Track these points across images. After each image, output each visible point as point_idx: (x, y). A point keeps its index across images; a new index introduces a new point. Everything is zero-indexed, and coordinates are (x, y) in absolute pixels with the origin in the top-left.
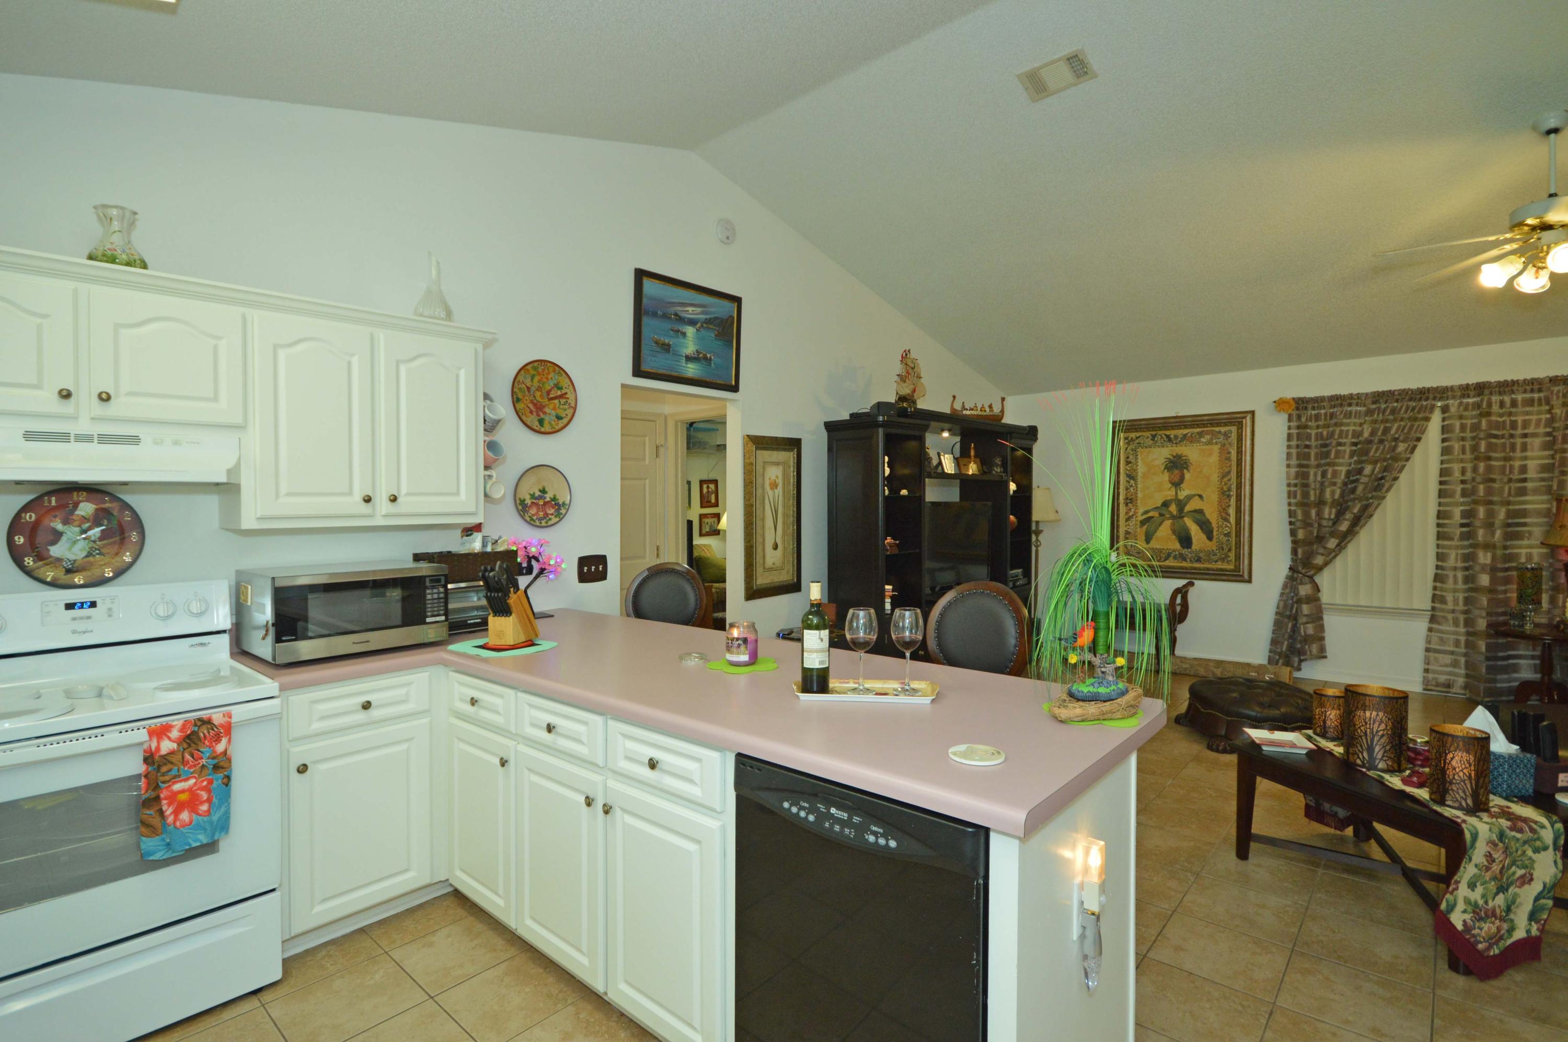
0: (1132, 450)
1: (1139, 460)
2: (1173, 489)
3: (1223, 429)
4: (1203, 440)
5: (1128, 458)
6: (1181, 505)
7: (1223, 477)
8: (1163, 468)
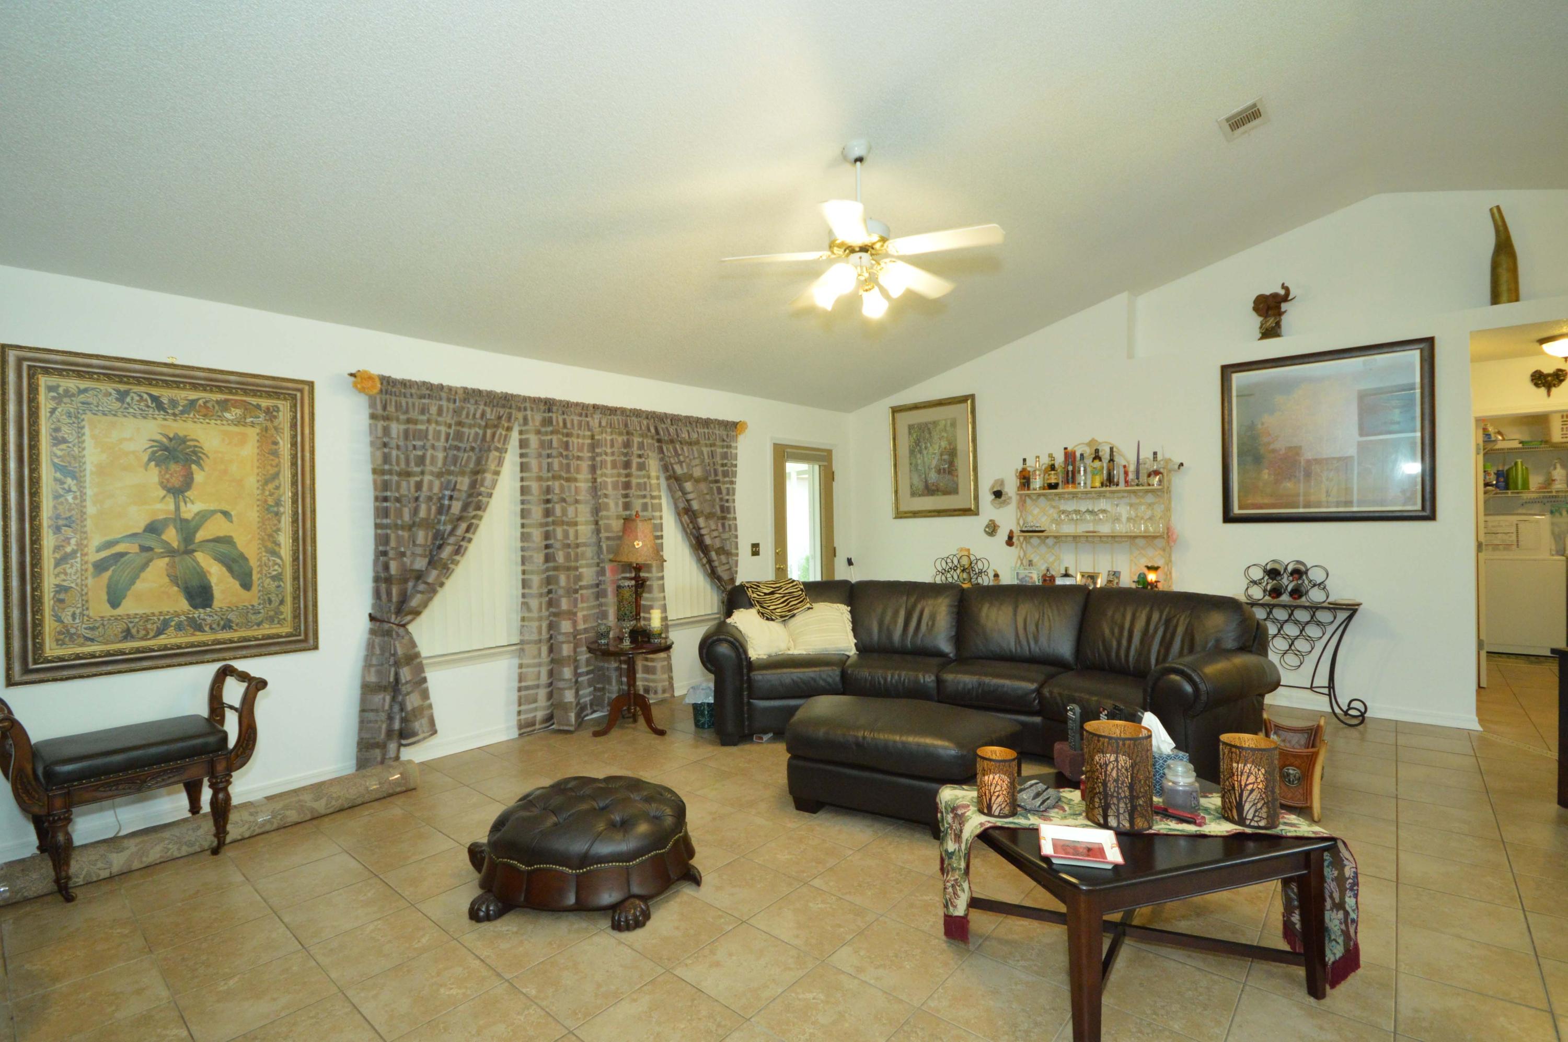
0: (69, 415)
1: (87, 437)
2: (170, 500)
3: (265, 403)
4: (227, 415)
5: (57, 430)
6: (188, 530)
7: (266, 482)
8: (145, 458)
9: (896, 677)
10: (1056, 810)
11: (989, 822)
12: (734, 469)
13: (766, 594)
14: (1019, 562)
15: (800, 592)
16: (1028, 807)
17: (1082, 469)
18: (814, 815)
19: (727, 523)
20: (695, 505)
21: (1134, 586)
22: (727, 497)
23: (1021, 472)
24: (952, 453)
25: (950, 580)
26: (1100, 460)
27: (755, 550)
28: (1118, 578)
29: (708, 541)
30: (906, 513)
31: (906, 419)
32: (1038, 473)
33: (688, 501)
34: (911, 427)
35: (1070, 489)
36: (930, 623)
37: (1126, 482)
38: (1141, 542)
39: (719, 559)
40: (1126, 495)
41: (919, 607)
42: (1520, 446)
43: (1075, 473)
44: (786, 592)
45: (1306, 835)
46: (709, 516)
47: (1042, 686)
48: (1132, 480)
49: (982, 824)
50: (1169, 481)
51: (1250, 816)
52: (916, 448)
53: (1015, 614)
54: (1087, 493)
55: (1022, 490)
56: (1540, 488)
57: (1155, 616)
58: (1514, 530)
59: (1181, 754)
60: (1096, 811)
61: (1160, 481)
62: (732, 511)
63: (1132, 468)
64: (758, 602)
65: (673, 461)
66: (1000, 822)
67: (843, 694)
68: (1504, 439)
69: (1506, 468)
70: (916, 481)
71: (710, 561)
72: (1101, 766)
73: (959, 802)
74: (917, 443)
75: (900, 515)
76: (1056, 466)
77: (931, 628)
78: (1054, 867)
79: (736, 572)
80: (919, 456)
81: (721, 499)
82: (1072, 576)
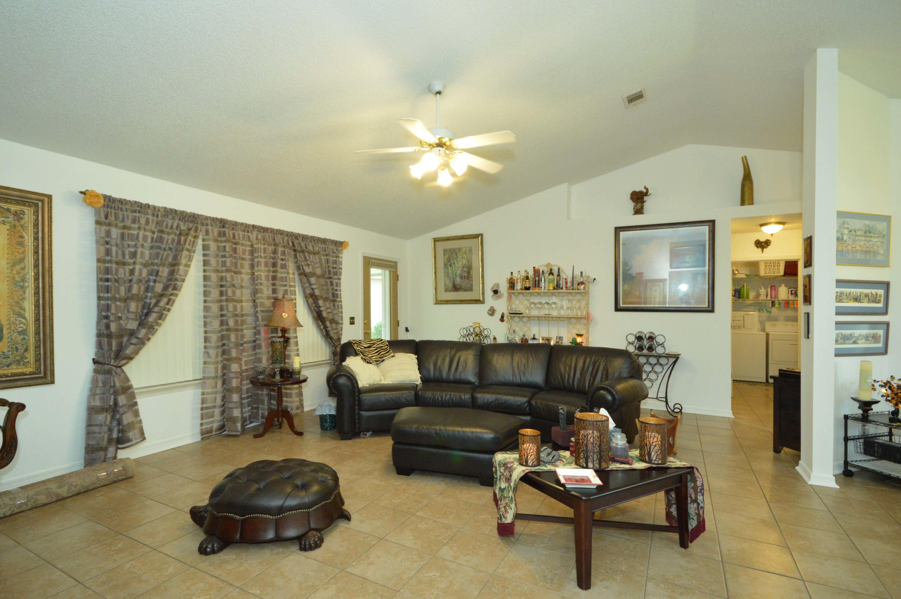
3: (13, 208)
9: (448, 396)
10: (559, 462)
11: (527, 469)
12: (341, 271)
13: (365, 348)
14: (508, 331)
15: (387, 347)
16: (546, 461)
17: (543, 279)
18: (409, 477)
19: (337, 304)
20: (317, 292)
21: (570, 344)
22: (336, 288)
23: (510, 280)
24: (469, 269)
25: (468, 341)
26: (553, 275)
27: (352, 321)
28: (562, 340)
29: (324, 314)
30: (441, 301)
31: (442, 246)
32: (519, 280)
33: (313, 289)
34: (445, 251)
35: (537, 290)
36: (464, 365)
37: (566, 287)
38: (573, 321)
39: (332, 327)
40: (566, 294)
41: (458, 356)
42: (746, 277)
43: (539, 281)
44: (378, 346)
45: (680, 466)
46: (326, 299)
47: (531, 399)
48: (570, 287)
49: (523, 471)
50: (589, 288)
51: (654, 459)
52: (448, 263)
53: (512, 360)
54: (545, 293)
55: (510, 290)
56: (754, 298)
57: (588, 360)
58: (742, 319)
59: (618, 429)
60: (581, 461)
61: (584, 288)
62: (339, 296)
63: (569, 280)
64: (361, 352)
65: (303, 264)
66: (533, 469)
67: (417, 406)
68: (738, 273)
69: (739, 288)
70: (448, 282)
71: (325, 327)
72: (585, 436)
73: (508, 460)
74: (449, 260)
75: (438, 302)
76: (529, 277)
77: (465, 368)
78: (567, 489)
79: (341, 334)
80: (449, 268)
81: (333, 289)
82: (537, 339)
